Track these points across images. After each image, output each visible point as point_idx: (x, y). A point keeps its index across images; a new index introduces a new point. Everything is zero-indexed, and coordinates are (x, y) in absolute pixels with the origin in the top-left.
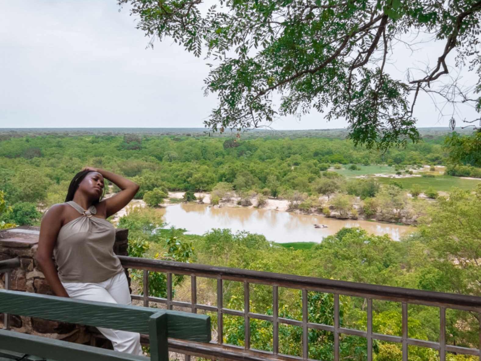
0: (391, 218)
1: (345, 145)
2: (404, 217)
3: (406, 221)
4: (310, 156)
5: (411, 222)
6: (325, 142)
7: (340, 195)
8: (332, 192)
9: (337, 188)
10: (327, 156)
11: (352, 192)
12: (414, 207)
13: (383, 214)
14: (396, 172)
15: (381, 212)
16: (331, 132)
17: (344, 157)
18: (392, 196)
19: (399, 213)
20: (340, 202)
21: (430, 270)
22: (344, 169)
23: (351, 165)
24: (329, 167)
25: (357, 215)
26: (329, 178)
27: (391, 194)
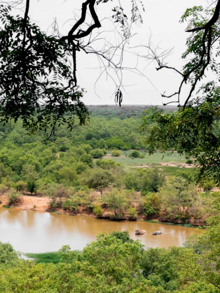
0: (177, 218)
1: (126, 125)
2: (193, 216)
3: (195, 222)
4: (80, 140)
5: (200, 222)
6: (102, 121)
7: (115, 190)
8: (105, 185)
9: (112, 180)
10: (102, 140)
11: (131, 185)
12: (204, 204)
13: (168, 214)
14: (187, 160)
15: (165, 211)
16: (109, 110)
17: (124, 142)
18: (178, 190)
19: (187, 212)
20: (114, 199)
21: (201, 285)
22: (124, 156)
23: (132, 151)
24: (105, 153)
25: (136, 215)
26: (103, 168)
27: (177, 188)
